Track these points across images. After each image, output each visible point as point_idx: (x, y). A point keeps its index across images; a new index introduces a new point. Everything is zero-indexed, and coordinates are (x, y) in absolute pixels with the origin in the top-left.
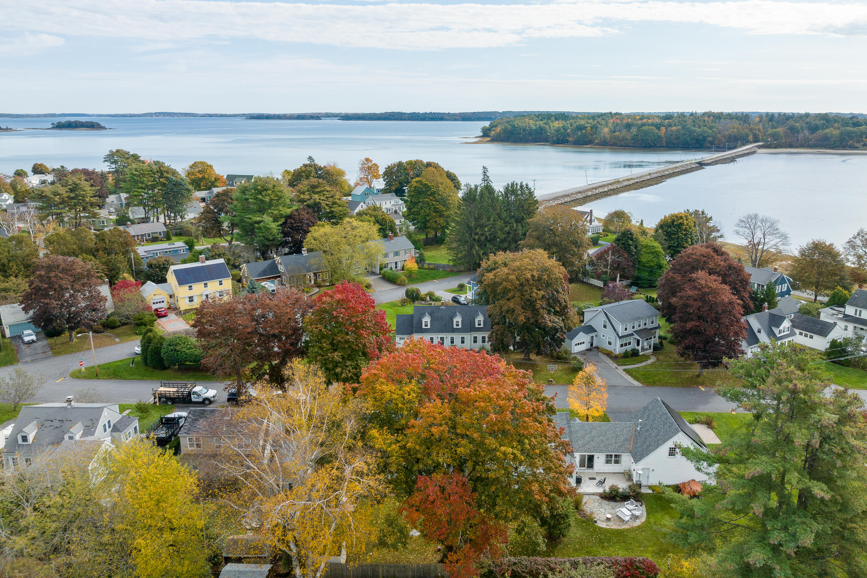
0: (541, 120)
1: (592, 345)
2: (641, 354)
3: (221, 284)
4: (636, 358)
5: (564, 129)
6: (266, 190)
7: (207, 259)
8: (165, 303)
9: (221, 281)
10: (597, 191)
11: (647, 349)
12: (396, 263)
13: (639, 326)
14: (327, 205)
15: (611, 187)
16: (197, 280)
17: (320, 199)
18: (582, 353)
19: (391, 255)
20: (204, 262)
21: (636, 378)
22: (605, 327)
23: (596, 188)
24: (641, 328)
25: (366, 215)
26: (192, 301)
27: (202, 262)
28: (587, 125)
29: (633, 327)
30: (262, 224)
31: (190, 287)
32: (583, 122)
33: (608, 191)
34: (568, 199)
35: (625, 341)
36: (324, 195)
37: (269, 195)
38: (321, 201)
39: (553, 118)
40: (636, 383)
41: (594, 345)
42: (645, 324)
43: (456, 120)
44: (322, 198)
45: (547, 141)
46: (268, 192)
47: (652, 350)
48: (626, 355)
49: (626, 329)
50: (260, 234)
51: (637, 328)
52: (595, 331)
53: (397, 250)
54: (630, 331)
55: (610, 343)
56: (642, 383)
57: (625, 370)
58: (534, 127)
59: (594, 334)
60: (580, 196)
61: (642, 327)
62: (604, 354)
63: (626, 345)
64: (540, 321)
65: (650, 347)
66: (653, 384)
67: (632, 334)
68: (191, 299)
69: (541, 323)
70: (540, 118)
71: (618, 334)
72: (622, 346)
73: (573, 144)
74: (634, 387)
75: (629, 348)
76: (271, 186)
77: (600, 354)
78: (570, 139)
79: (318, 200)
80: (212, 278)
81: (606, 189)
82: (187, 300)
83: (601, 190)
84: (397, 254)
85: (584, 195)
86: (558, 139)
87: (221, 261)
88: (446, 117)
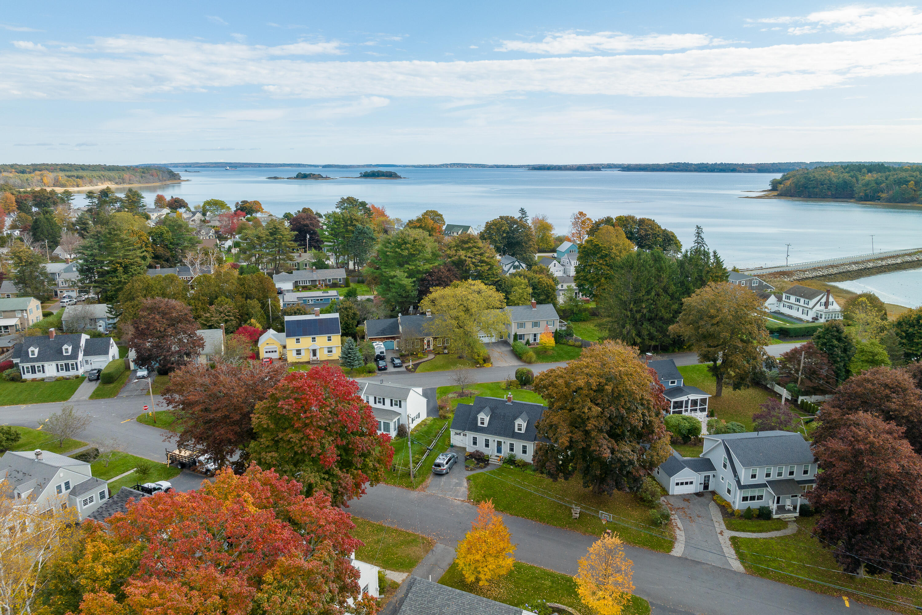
0: (848, 172)
1: (706, 487)
2: (775, 516)
3: (329, 340)
4: (763, 522)
5: (877, 183)
6: (406, 243)
7: (322, 312)
8: (278, 353)
9: (329, 337)
10: (884, 263)
11: (789, 511)
12: (535, 335)
13: (780, 474)
14: (473, 263)
15: (908, 259)
16: (305, 333)
17: (466, 256)
18: (686, 498)
19: (529, 326)
20: (318, 315)
21: (741, 557)
22: (725, 466)
23: (882, 259)
24: (782, 477)
25: (520, 276)
26: (300, 354)
27: (316, 316)
28: (909, 178)
29: (768, 475)
30: (395, 279)
31: (298, 340)
32: (904, 174)
33: (901, 263)
34: (835, 271)
35: (749, 493)
36: (473, 251)
37: (407, 249)
38: (467, 259)
39: (864, 170)
40: (736, 565)
41: (710, 489)
42: (791, 473)
43: (750, 171)
44: (469, 254)
45: (852, 197)
46: (408, 245)
47: (797, 515)
48: (748, 515)
49: (754, 476)
50: (394, 290)
51: (774, 477)
52: (712, 468)
53: (536, 320)
54: (761, 479)
55: (729, 491)
56: (745, 567)
57: (733, 539)
58: (835, 180)
59: (710, 473)
60: (854, 267)
61: (785, 476)
62: (718, 505)
63: (753, 498)
64: (592, 448)
65: (795, 508)
66: (763, 574)
67: (764, 485)
68: (299, 352)
69: (595, 451)
70: (847, 170)
71: (738, 482)
72: (745, 499)
73: (887, 202)
74: (728, 572)
75: (755, 504)
76: (412, 239)
77: (712, 505)
78: (884, 195)
79: (463, 257)
80: (321, 333)
81: (899, 261)
82: (295, 353)
83: (890, 262)
84: (536, 324)
85: (861, 267)
86: (866, 195)
87: (337, 315)
88: (738, 168)
